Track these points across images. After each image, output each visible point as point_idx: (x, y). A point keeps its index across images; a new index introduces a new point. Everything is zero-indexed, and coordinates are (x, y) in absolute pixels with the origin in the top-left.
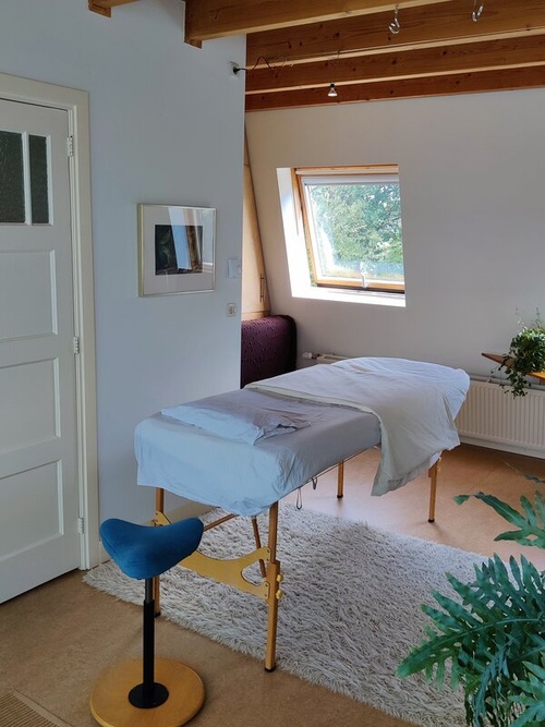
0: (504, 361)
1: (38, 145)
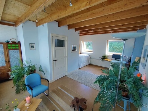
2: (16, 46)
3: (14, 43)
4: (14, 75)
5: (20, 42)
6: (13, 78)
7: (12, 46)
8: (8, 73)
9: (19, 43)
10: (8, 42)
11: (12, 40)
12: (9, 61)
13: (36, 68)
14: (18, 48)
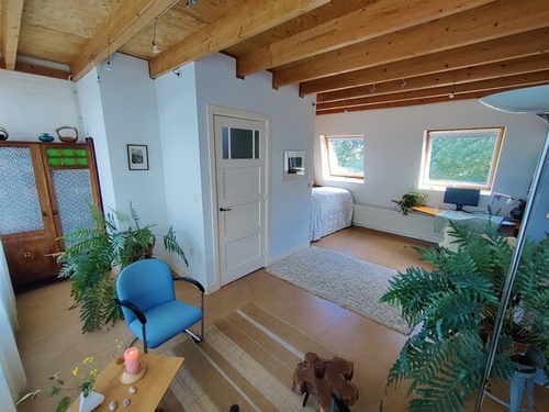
0: (400, 203)
1: (257, 133)
2: (76, 157)
3: (70, 143)
4: (77, 262)
5: (92, 140)
6: (72, 272)
7: (63, 157)
8: (54, 255)
9: (90, 142)
10: (47, 141)
11: (64, 134)
12: (55, 213)
13: (154, 239)
14: (84, 162)
